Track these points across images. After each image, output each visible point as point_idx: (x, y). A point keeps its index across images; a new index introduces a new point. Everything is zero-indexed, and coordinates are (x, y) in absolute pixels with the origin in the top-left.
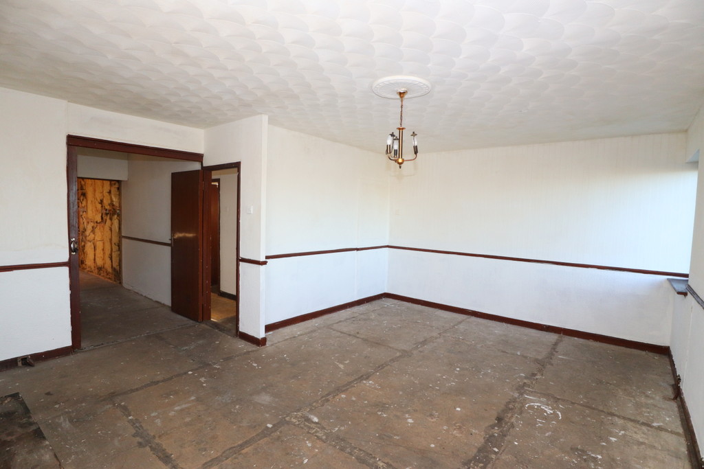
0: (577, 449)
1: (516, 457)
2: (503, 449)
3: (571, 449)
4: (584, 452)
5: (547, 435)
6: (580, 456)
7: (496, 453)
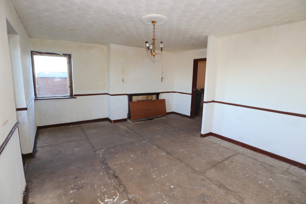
0: (81, 188)
1: (96, 169)
2: (102, 169)
3: (83, 187)
4: (78, 189)
5: (96, 185)
6: (78, 186)
7: (102, 166)
